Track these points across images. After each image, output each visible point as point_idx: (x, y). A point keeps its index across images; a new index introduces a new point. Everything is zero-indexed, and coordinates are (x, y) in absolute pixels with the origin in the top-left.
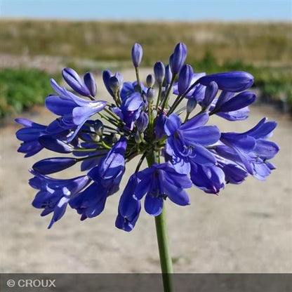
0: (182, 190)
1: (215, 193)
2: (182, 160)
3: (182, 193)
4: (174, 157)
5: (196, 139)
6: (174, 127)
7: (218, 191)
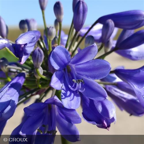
0: (72, 125)
1: (106, 128)
2: (73, 94)
3: (73, 128)
4: (63, 91)
5: (87, 73)
6: (63, 61)
7: (109, 126)
